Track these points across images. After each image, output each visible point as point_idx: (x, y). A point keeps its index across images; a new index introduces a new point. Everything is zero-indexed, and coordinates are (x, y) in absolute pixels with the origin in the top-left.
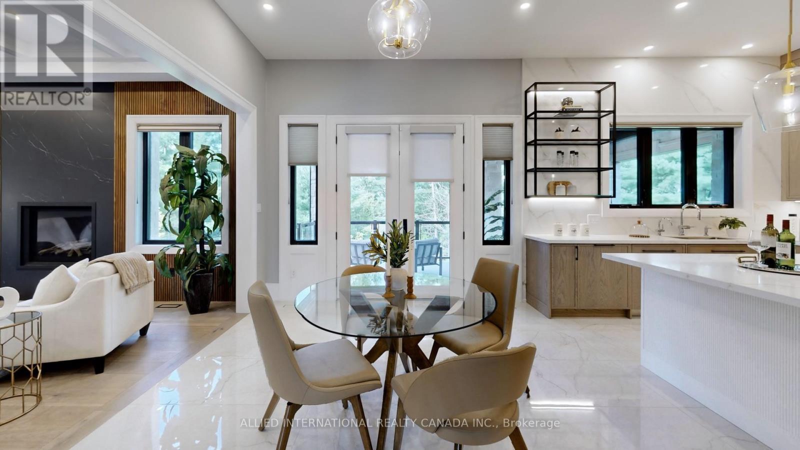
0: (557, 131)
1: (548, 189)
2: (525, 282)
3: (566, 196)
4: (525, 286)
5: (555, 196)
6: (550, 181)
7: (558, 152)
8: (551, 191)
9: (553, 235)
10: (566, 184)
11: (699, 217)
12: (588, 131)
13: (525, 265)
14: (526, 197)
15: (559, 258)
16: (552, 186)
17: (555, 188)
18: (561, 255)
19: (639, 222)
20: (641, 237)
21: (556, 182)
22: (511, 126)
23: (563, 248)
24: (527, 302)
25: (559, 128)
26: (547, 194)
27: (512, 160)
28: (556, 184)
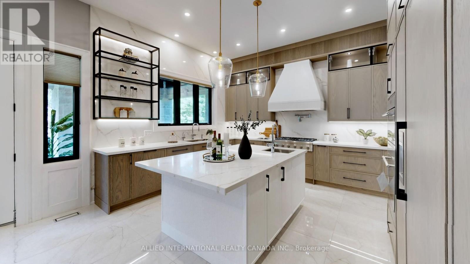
0: (120, 70)
1: (115, 113)
2: (94, 187)
3: (128, 118)
4: (93, 191)
5: (120, 118)
6: (116, 107)
7: (121, 86)
8: (116, 115)
9: (118, 147)
10: (128, 110)
11: (199, 130)
12: (144, 75)
13: (93, 173)
14: (94, 118)
15: (117, 165)
16: (117, 111)
17: (120, 112)
18: (119, 162)
19: (173, 134)
20: (173, 142)
21: (121, 108)
22: (79, 58)
23: (121, 157)
24: (95, 203)
25: (122, 69)
26: (114, 117)
27: (81, 87)
28: (121, 109)
